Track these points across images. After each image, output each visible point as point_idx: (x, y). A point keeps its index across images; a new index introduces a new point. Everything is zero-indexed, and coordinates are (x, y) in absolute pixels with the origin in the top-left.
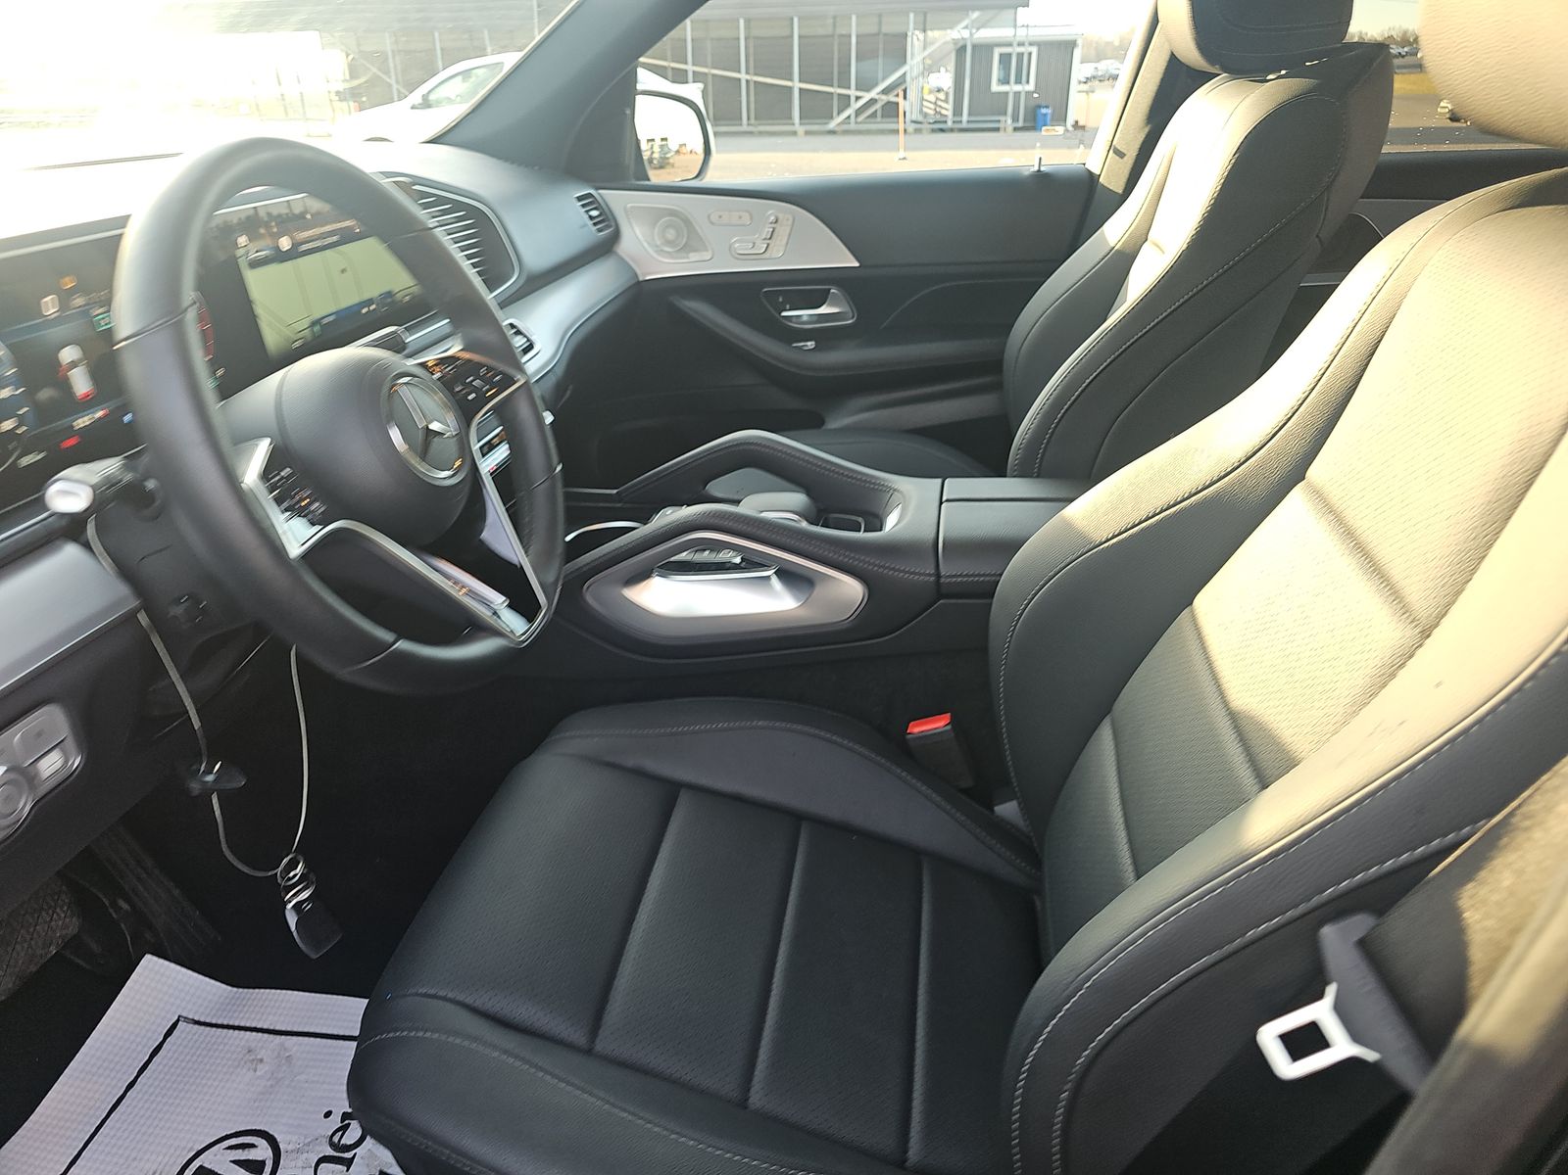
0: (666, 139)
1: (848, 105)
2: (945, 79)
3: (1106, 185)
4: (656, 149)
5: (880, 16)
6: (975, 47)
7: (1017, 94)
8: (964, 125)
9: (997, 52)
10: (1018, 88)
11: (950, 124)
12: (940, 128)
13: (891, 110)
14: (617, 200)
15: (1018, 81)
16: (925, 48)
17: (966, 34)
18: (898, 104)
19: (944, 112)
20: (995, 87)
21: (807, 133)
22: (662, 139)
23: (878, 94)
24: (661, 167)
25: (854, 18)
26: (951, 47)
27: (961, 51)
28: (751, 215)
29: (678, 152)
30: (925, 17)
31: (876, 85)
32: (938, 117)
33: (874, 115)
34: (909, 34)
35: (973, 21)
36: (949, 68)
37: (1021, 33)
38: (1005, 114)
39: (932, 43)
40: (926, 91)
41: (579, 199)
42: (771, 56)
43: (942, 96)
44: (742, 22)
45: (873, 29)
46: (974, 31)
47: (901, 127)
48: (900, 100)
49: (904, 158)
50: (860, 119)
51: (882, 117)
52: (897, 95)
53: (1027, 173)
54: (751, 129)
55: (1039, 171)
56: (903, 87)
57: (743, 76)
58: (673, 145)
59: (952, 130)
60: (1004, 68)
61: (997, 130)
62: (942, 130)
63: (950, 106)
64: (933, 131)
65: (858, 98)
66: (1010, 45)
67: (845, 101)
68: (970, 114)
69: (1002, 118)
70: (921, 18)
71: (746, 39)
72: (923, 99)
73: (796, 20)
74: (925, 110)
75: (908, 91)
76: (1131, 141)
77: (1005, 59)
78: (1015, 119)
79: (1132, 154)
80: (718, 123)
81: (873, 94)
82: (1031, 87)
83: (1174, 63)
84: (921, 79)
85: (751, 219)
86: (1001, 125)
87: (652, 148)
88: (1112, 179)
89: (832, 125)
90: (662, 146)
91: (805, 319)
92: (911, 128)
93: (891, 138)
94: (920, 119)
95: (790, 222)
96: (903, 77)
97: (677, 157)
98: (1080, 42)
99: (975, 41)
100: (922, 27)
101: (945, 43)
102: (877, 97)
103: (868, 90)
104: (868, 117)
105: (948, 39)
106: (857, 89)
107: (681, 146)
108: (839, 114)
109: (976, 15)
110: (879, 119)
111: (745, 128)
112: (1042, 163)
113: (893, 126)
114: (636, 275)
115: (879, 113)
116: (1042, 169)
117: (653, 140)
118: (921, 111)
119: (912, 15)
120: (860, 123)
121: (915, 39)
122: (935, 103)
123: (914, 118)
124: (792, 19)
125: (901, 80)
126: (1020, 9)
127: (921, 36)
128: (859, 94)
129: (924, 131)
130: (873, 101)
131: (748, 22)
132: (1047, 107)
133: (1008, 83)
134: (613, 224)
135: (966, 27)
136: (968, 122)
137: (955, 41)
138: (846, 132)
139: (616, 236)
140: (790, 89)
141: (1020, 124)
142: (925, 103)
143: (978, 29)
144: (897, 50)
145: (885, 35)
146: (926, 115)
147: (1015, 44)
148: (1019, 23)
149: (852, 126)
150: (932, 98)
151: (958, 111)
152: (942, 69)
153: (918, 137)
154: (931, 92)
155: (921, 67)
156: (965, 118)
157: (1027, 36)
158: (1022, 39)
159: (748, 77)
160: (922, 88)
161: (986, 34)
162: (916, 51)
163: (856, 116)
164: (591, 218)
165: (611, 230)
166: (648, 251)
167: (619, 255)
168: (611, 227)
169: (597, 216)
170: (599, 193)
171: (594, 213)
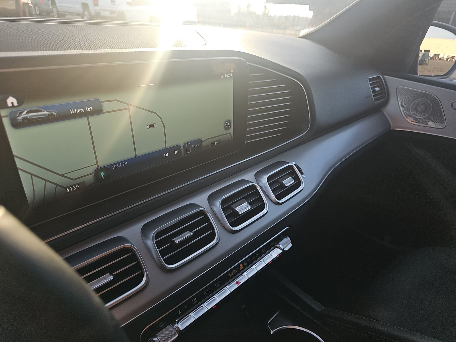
0: (429, 51)
22: (425, 51)
29: (433, 58)
41: (370, 80)
58: (431, 55)
90: (424, 55)
107: (435, 55)
114: (390, 126)
134: (386, 95)
139: (386, 102)
164: (374, 91)
165: (384, 99)
166: (402, 115)
167: (383, 113)
168: (384, 97)
169: (378, 91)
170: (383, 78)
171: (377, 89)
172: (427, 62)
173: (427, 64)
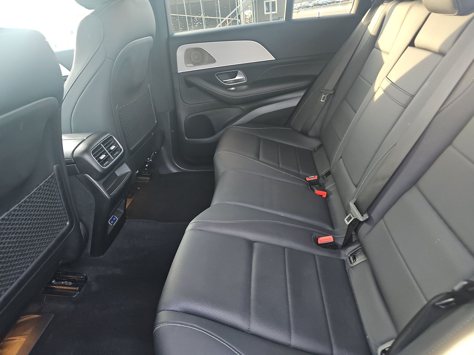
9: (265, 2)
10: (273, 13)
15: (272, 11)
20: (266, 13)
27: (254, 2)
48: (237, 19)
52: (236, 18)
57: (186, 16)
60: (268, 7)
65: (222, 20)
71: (186, 4)
77: (268, 4)
81: (227, 18)
82: (276, 12)
103: (225, 17)
106: (221, 17)
115: (231, 24)
132: (281, 18)
133: (269, 11)
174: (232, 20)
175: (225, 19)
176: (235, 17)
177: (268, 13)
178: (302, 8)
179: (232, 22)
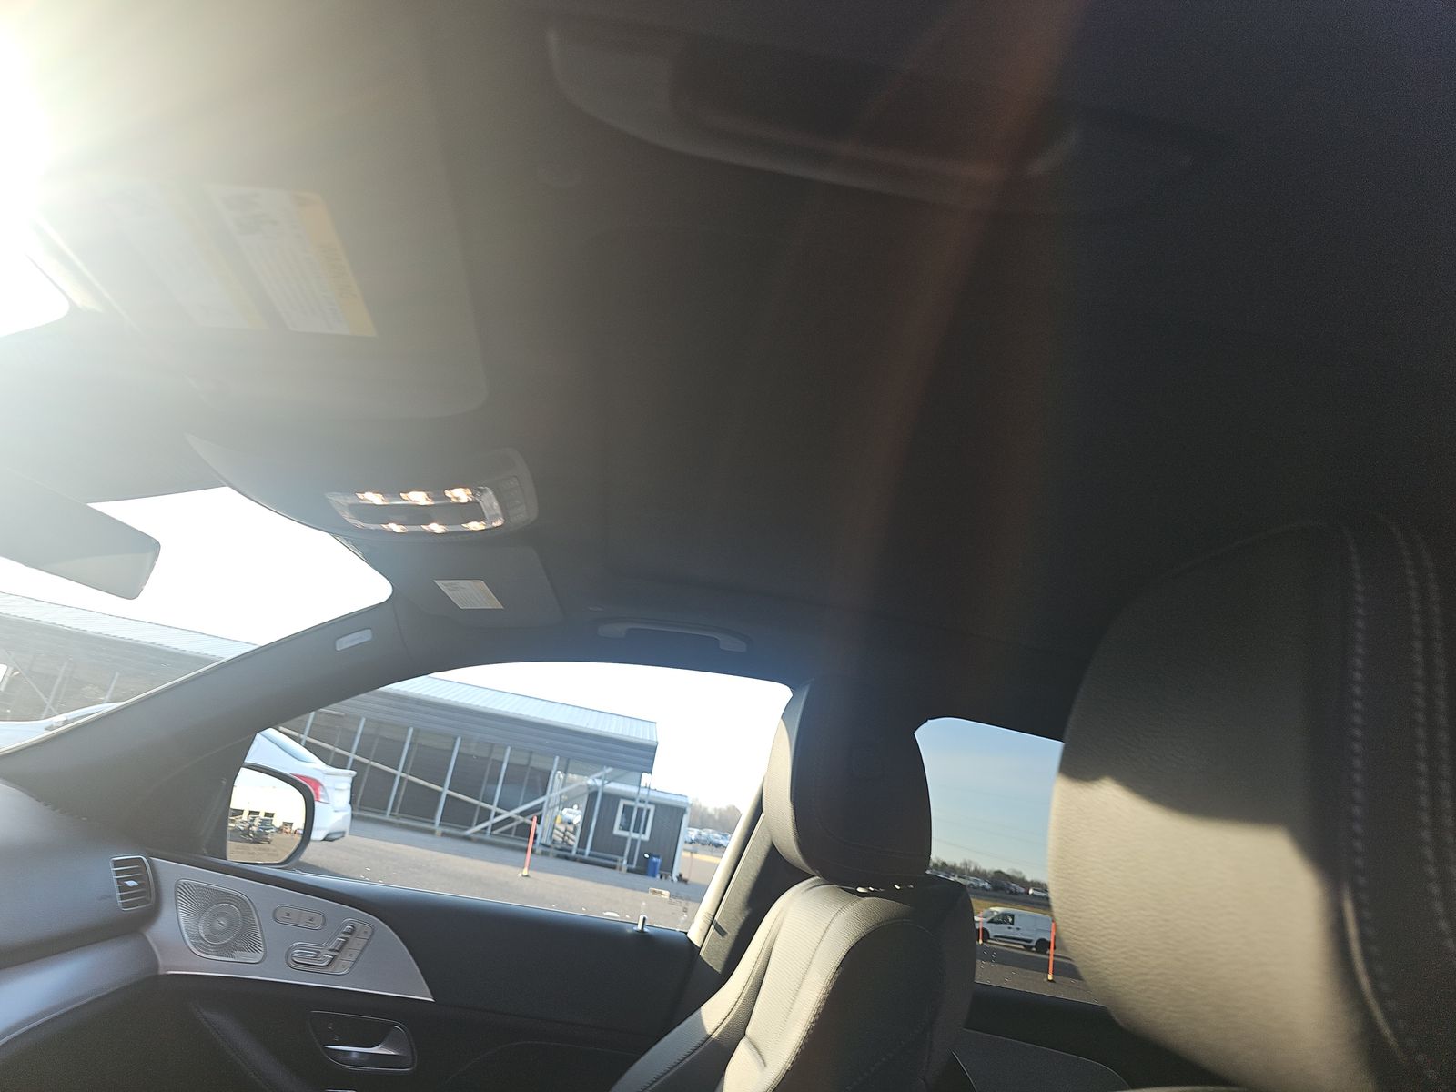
0: (271, 815)
1: (488, 819)
2: (575, 814)
3: (705, 960)
4: (257, 822)
5: (531, 753)
6: (605, 795)
7: (634, 841)
8: (586, 857)
9: (622, 803)
10: (635, 836)
11: (574, 853)
12: (564, 854)
13: (524, 831)
14: (171, 872)
15: (636, 830)
16: (563, 786)
17: (599, 783)
18: (531, 826)
19: (570, 842)
20: (617, 831)
21: (444, 835)
22: (267, 814)
23: (516, 814)
24: (255, 842)
25: (509, 750)
26: (585, 790)
27: (593, 795)
28: (325, 920)
29: (280, 830)
30: (568, 762)
31: (516, 807)
32: (565, 846)
33: (508, 832)
34: (553, 772)
35: (606, 775)
36: (581, 806)
37: (644, 792)
38: (622, 855)
39: (571, 784)
40: (558, 821)
41: (117, 864)
42: (429, 763)
43: (571, 828)
44: (411, 730)
45: (524, 762)
46: (606, 782)
47: (530, 847)
48: (534, 823)
49: (527, 876)
50: (495, 832)
51: (516, 835)
52: (532, 820)
53: (629, 931)
54: (391, 819)
55: (642, 931)
56: (538, 814)
57: (399, 773)
58: (277, 822)
59: (574, 860)
60: (626, 817)
61: (614, 867)
62: (566, 858)
63: (576, 838)
64: (559, 857)
65: (497, 814)
66: (633, 800)
67: (485, 815)
68: (591, 849)
69: (619, 858)
70: (564, 763)
71: (411, 744)
72: (554, 828)
73: (459, 740)
74: (554, 836)
75: (543, 818)
76: (732, 921)
77: (628, 810)
78: (630, 862)
79: (732, 934)
80: (363, 807)
81: (512, 814)
82: (646, 837)
83: (773, 854)
84: (557, 809)
85: (323, 924)
86: (618, 864)
87: (252, 821)
88: (712, 954)
89: (469, 832)
90: (263, 822)
91: (354, 1056)
92: (539, 850)
93: (519, 855)
94: (549, 843)
95: (367, 936)
96: (539, 808)
97: (278, 835)
98: (689, 810)
99: (605, 791)
100: (563, 768)
101: (581, 786)
102: (515, 816)
103: (509, 810)
104: (502, 832)
105: (584, 783)
106: (498, 806)
107: (286, 824)
108: (477, 824)
109: (609, 770)
110: (512, 836)
111: (387, 817)
112: (647, 923)
113: (523, 845)
114: (156, 966)
115: (514, 832)
116: (646, 930)
117: (258, 813)
118: (551, 837)
119: (557, 759)
120: (496, 835)
121: (557, 777)
122: (564, 833)
123: (544, 841)
124: (456, 739)
125: (539, 807)
126: (644, 774)
127: (562, 776)
128: (500, 810)
129: (551, 855)
130: (510, 820)
131: (417, 731)
132: (658, 857)
133: (628, 830)
134: (153, 899)
135: (600, 778)
136: (589, 855)
137: (589, 787)
138: (480, 842)
139: (152, 914)
140: (440, 793)
141: (634, 866)
142: (556, 831)
143: (609, 782)
144: (539, 784)
145: (532, 768)
146: (554, 841)
147: (637, 800)
148: (643, 784)
149: (487, 837)
150: (563, 828)
151: (582, 844)
152: (576, 807)
153: (544, 860)
154: (562, 823)
155: (558, 801)
156: (588, 851)
157: (648, 795)
158: (643, 798)
159: (404, 775)
160: (556, 818)
161: (614, 787)
162: (556, 786)
163: (492, 830)
164: (123, 888)
165: (148, 905)
166: (185, 941)
167: (146, 938)
168: (148, 902)
169: (134, 887)
170: (150, 862)
171: (131, 883)
172: (269, 837)
173: (269, 843)
174: (520, 822)
175: (506, 815)
176: (531, 816)
177: (625, 834)
178: (703, 844)
179: (518, 826)
